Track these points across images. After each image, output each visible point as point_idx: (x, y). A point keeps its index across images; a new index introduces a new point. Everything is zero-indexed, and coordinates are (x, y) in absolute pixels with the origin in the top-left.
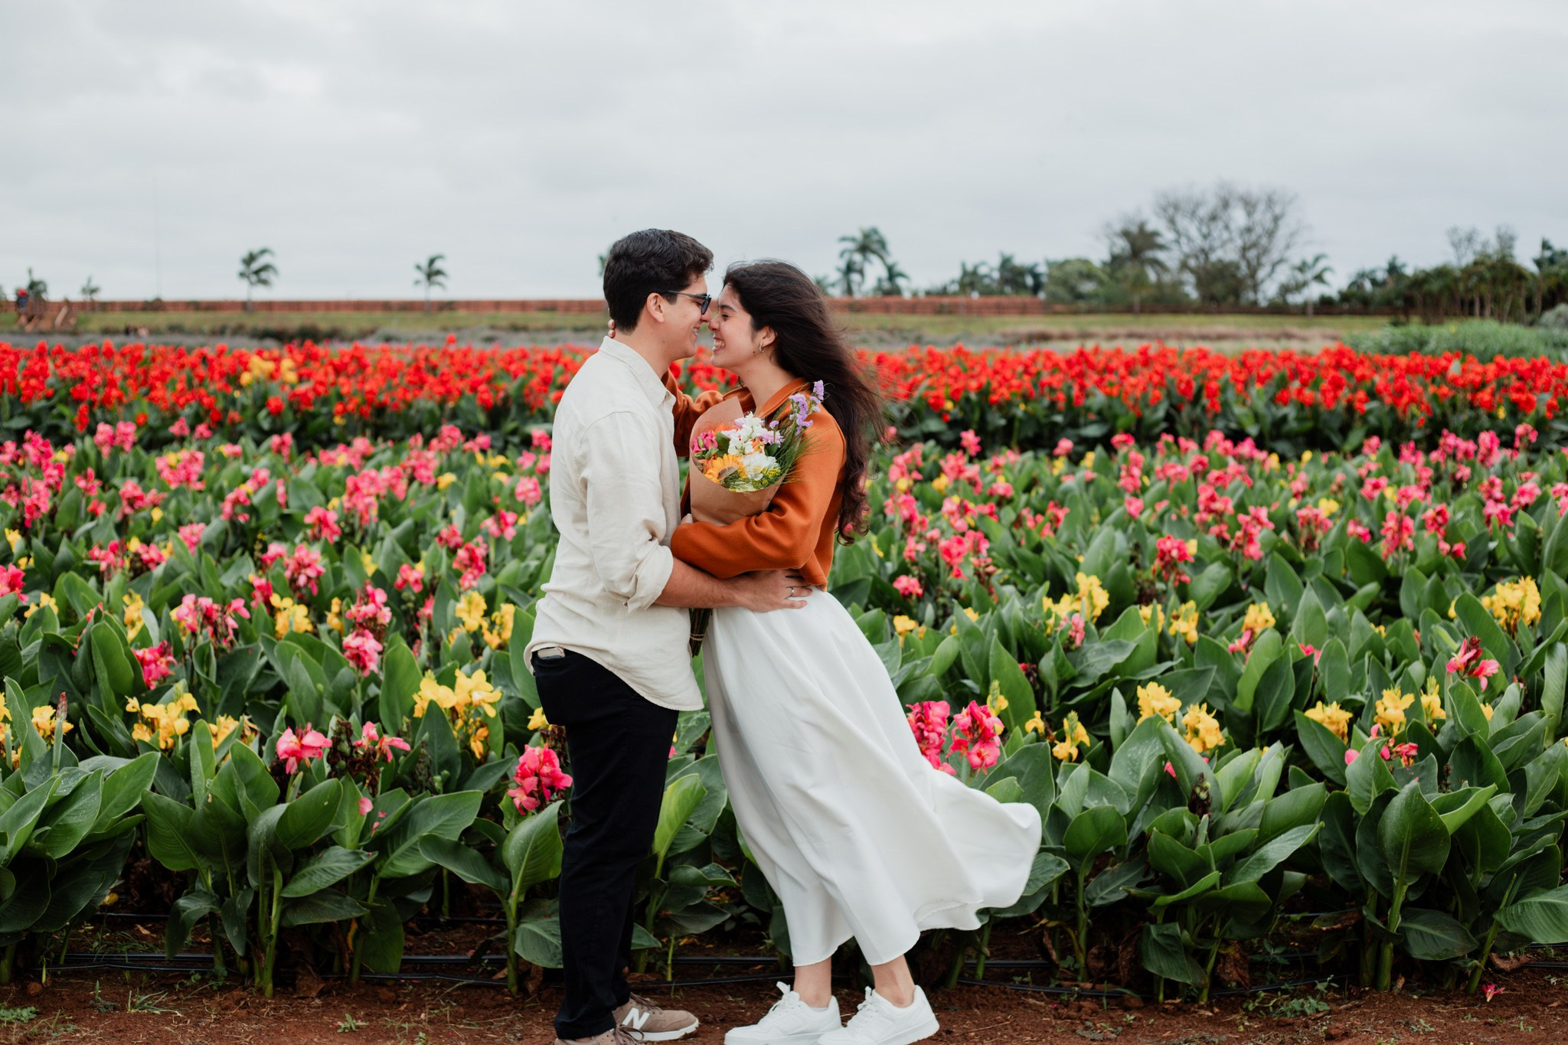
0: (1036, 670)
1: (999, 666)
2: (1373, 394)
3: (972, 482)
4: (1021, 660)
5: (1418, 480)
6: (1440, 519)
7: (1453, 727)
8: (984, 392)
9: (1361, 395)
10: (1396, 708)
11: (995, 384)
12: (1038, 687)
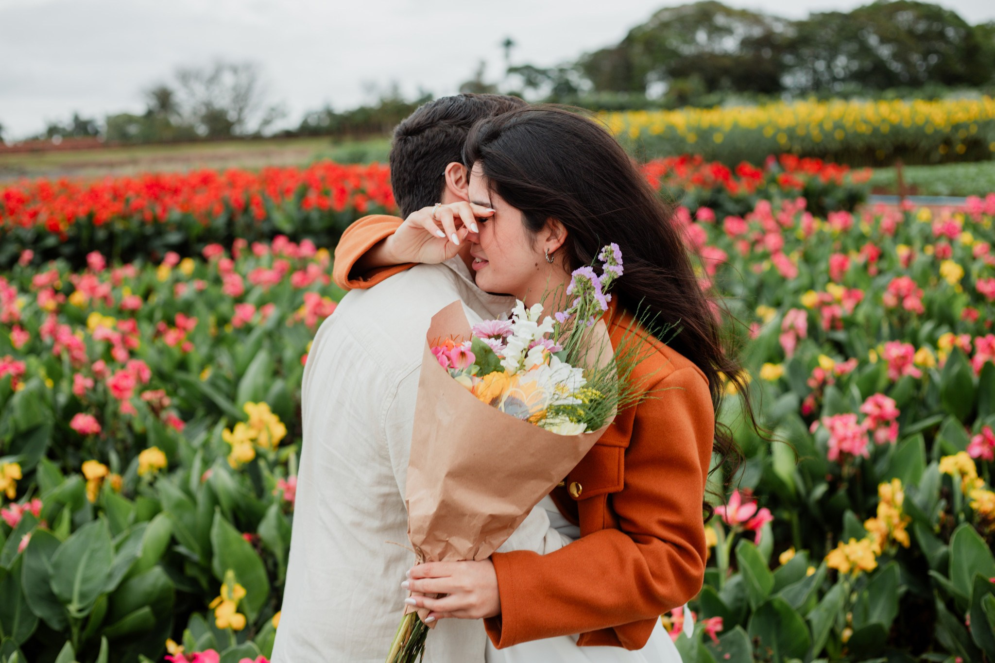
0: (260, 539)
3: (105, 298)
4: (242, 530)
7: (739, 585)
8: (90, 216)
9: (360, 199)
11: (97, 210)
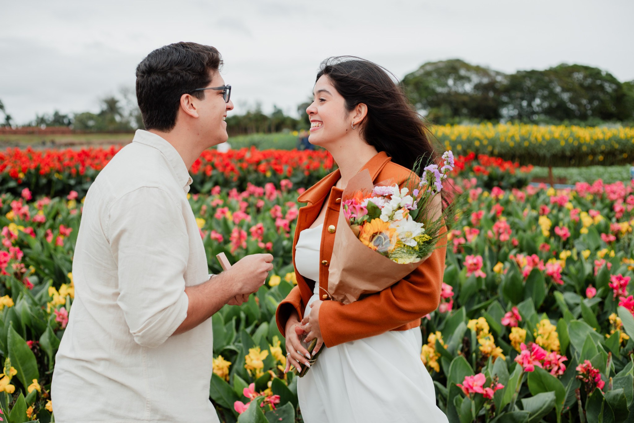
0: (38, 345)
1: (14, 343)
2: (214, 167)
3: (25, 215)
4: (29, 338)
5: (240, 208)
6: (259, 231)
8: (37, 169)
9: (209, 167)
10: (258, 359)
11: (42, 165)
12: (40, 354)
